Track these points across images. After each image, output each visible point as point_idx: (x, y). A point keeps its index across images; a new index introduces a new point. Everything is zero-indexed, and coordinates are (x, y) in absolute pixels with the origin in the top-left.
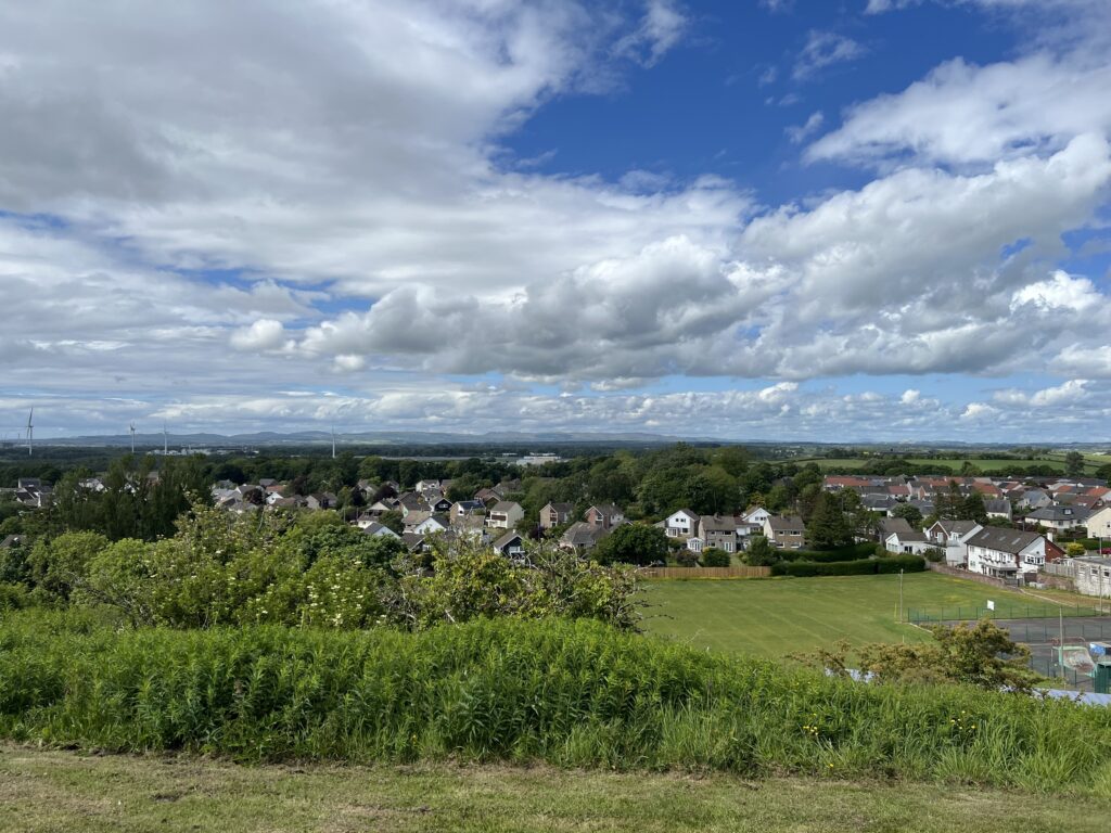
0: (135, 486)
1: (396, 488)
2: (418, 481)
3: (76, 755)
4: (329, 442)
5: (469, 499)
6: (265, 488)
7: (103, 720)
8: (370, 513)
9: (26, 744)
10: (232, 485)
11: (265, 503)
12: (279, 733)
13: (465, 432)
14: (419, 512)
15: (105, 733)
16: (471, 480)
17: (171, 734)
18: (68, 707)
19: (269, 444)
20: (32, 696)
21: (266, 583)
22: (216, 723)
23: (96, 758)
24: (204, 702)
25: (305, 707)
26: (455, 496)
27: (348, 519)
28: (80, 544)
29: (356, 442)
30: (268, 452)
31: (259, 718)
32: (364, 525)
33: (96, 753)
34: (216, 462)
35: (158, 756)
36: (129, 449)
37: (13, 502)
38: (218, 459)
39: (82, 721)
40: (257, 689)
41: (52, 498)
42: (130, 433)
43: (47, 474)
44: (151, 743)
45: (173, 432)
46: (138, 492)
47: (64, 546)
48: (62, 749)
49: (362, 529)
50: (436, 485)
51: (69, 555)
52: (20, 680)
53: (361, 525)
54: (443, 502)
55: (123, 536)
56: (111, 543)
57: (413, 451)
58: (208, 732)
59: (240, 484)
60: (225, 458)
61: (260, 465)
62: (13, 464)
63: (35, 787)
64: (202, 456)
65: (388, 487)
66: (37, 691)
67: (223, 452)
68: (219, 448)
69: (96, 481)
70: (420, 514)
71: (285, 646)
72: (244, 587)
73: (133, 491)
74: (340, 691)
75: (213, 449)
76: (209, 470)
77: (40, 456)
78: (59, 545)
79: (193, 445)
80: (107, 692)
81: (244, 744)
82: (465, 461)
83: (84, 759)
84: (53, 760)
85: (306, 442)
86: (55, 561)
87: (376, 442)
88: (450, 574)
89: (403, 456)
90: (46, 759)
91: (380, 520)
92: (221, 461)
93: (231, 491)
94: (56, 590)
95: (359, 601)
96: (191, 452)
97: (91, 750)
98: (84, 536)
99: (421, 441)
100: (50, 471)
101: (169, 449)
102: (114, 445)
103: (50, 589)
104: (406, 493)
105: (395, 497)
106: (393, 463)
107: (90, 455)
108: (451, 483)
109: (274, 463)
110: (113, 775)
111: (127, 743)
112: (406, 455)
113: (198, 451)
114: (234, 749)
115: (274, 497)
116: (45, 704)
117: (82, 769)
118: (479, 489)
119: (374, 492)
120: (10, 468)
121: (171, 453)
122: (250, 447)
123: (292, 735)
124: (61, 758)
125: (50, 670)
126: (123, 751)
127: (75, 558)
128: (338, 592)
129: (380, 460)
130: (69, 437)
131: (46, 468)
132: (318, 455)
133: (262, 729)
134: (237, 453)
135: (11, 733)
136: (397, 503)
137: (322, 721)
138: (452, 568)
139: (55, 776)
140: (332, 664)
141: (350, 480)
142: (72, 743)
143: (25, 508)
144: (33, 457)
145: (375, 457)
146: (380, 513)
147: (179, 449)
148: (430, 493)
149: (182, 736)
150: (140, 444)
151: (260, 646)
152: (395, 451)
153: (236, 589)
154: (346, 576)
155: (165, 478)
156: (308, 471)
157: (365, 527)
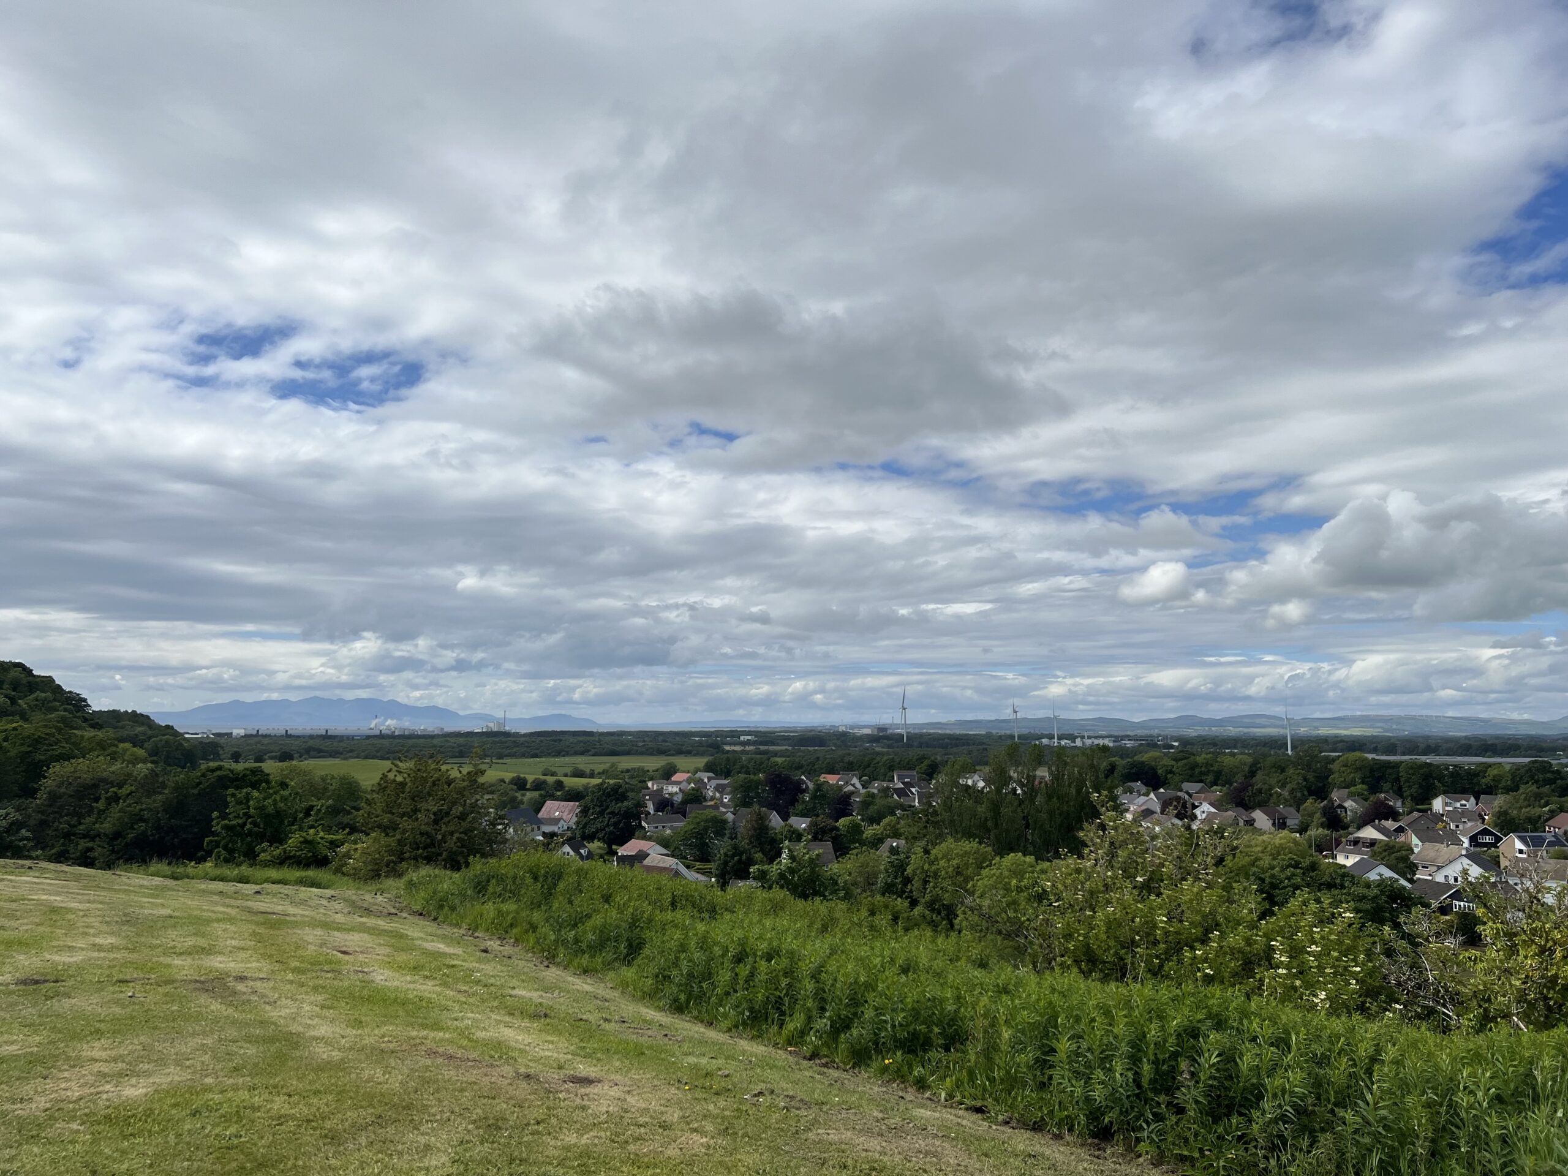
0: (1022, 786)
1: (1398, 805)
2: (1436, 796)
3: (984, 1120)
4: (1282, 731)
5: (1535, 830)
6: (1190, 795)
7: (1012, 1082)
8: (1356, 842)
9: (928, 1094)
10: (1144, 789)
11: (1194, 817)
12: (1246, 1149)
13: (1515, 716)
14: (1442, 847)
15: (1015, 1098)
16: (1538, 797)
17: (1096, 1119)
18: (973, 1058)
19: (1192, 732)
20: (932, 1035)
21: (1208, 931)
22: (1155, 1115)
23: (1007, 1130)
24: (1138, 1083)
25: (1284, 1118)
26: (1508, 824)
27: (1320, 849)
28: (962, 856)
29: (1324, 731)
30: (1192, 744)
31: (1216, 1120)
32: (1347, 860)
33: (1007, 1123)
34: (1122, 757)
35: (1082, 1145)
36: (1012, 737)
37: (889, 800)
38: (1123, 752)
39: (988, 1079)
40: (1210, 1078)
41: (931, 796)
42: (1012, 716)
43: (924, 766)
44: (1073, 1126)
45: (1064, 715)
46: (1024, 792)
47: (947, 857)
48: (967, 1109)
49: (1344, 866)
50: (1470, 804)
51: (951, 869)
52: (918, 1013)
53: (1341, 860)
54: (1485, 832)
55: (1011, 850)
56: (998, 858)
57: (1422, 746)
58: (1145, 1126)
59: (1155, 788)
60: (1134, 752)
61: (1180, 764)
62: (888, 753)
63: (943, 1148)
64: (1104, 749)
65: (1382, 804)
66: (936, 1030)
67: (1129, 744)
68: (1123, 738)
69: (976, 777)
70: (1444, 850)
71: (1245, 1022)
72: (1178, 933)
73: (1019, 791)
74: (1336, 1105)
75: (1117, 739)
76: (1112, 769)
77: (915, 744)
78: (940, 856)
79: (1091, 734)
80: (1017, 1045)
81: (1197, 1155)
82: (1525, 765)
83: (994, 1127)
84: (959, 1120)
85: (1246, 730)
86: (936, 875)
87: (1356, 732)
88: (1512, 950)
89: (1404, 754)
90: (952, 1117)
91: (1374, 855)
92: (1128, 756)
93: (1143, 799)
94: (939, 913)
95: (1354, 975)
96: (1088, 742)
97: (1000, 1118)
98: (969, 846)
99: (1436, 731)
100: (926, 762)
101: (1060, 738)
102: (994, 732)
103: (933, 910)
104: (1416, 814)
105: (1395, 820)
106: (1388, 765)
107: (968, 744)
108: (1499, 801)
109: (1200, 759)
110: (1030, 1155)
111: (1042, 1119)
112: (1410, 752)
113: (1096, 742)
114: (1182, 1159)
115: (1204, 810)
116: (947, 1049)
117: (993, 1139)
118: (1553, 814)
119: (1360, 810)
120: (885, 758)
121: (1063, 743)
122: (1165, 738)
123: (1266, 1158)
124: (969, 1121)
125: (950, 1007)
126: (1037, 1127)
127: (958, 873)
128: (1318, 956)
129: (1367, 759)
130: (944, 721)
131: (921, 759)
132: (1266, 749)
133: (1220, 1138)
134: (1148, 745)
135: (911, 1079)
136: (1400, 830)
137: (1311, 1146)
138: (1516, 940)
139: (967, 1141)
140: (1322, 1061)
141: (1320, 791)
142: (979, 1104)
143: (903, 808)
144: (908, 745)
145: (1357, 754)
146: (1372, 843)
147: (1073, 738)
148: (1460, 816)
149: (1111, 1123)
150: (1025, 731)
151: (1210, 1016)
152: (1391, 747)
153: (1167, 933)
154: (1331, 933)
155: (1057, 777)
156: (1252, 773)
157: (1349, 862)
